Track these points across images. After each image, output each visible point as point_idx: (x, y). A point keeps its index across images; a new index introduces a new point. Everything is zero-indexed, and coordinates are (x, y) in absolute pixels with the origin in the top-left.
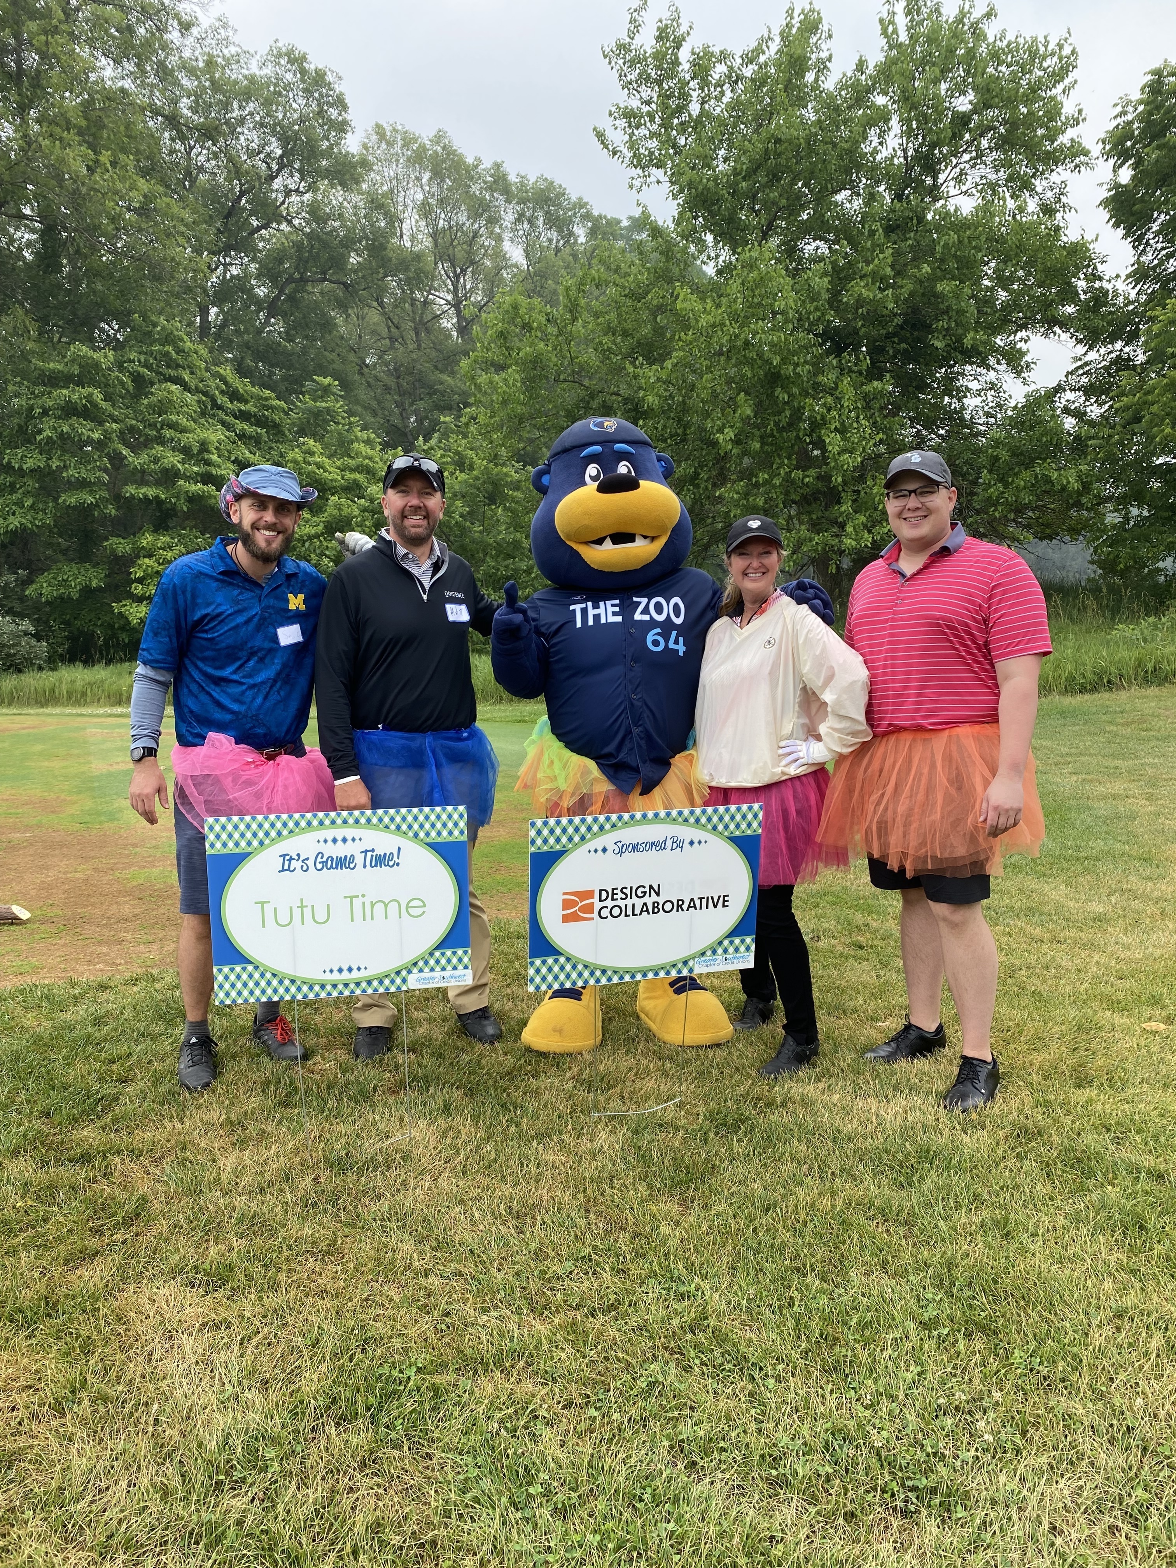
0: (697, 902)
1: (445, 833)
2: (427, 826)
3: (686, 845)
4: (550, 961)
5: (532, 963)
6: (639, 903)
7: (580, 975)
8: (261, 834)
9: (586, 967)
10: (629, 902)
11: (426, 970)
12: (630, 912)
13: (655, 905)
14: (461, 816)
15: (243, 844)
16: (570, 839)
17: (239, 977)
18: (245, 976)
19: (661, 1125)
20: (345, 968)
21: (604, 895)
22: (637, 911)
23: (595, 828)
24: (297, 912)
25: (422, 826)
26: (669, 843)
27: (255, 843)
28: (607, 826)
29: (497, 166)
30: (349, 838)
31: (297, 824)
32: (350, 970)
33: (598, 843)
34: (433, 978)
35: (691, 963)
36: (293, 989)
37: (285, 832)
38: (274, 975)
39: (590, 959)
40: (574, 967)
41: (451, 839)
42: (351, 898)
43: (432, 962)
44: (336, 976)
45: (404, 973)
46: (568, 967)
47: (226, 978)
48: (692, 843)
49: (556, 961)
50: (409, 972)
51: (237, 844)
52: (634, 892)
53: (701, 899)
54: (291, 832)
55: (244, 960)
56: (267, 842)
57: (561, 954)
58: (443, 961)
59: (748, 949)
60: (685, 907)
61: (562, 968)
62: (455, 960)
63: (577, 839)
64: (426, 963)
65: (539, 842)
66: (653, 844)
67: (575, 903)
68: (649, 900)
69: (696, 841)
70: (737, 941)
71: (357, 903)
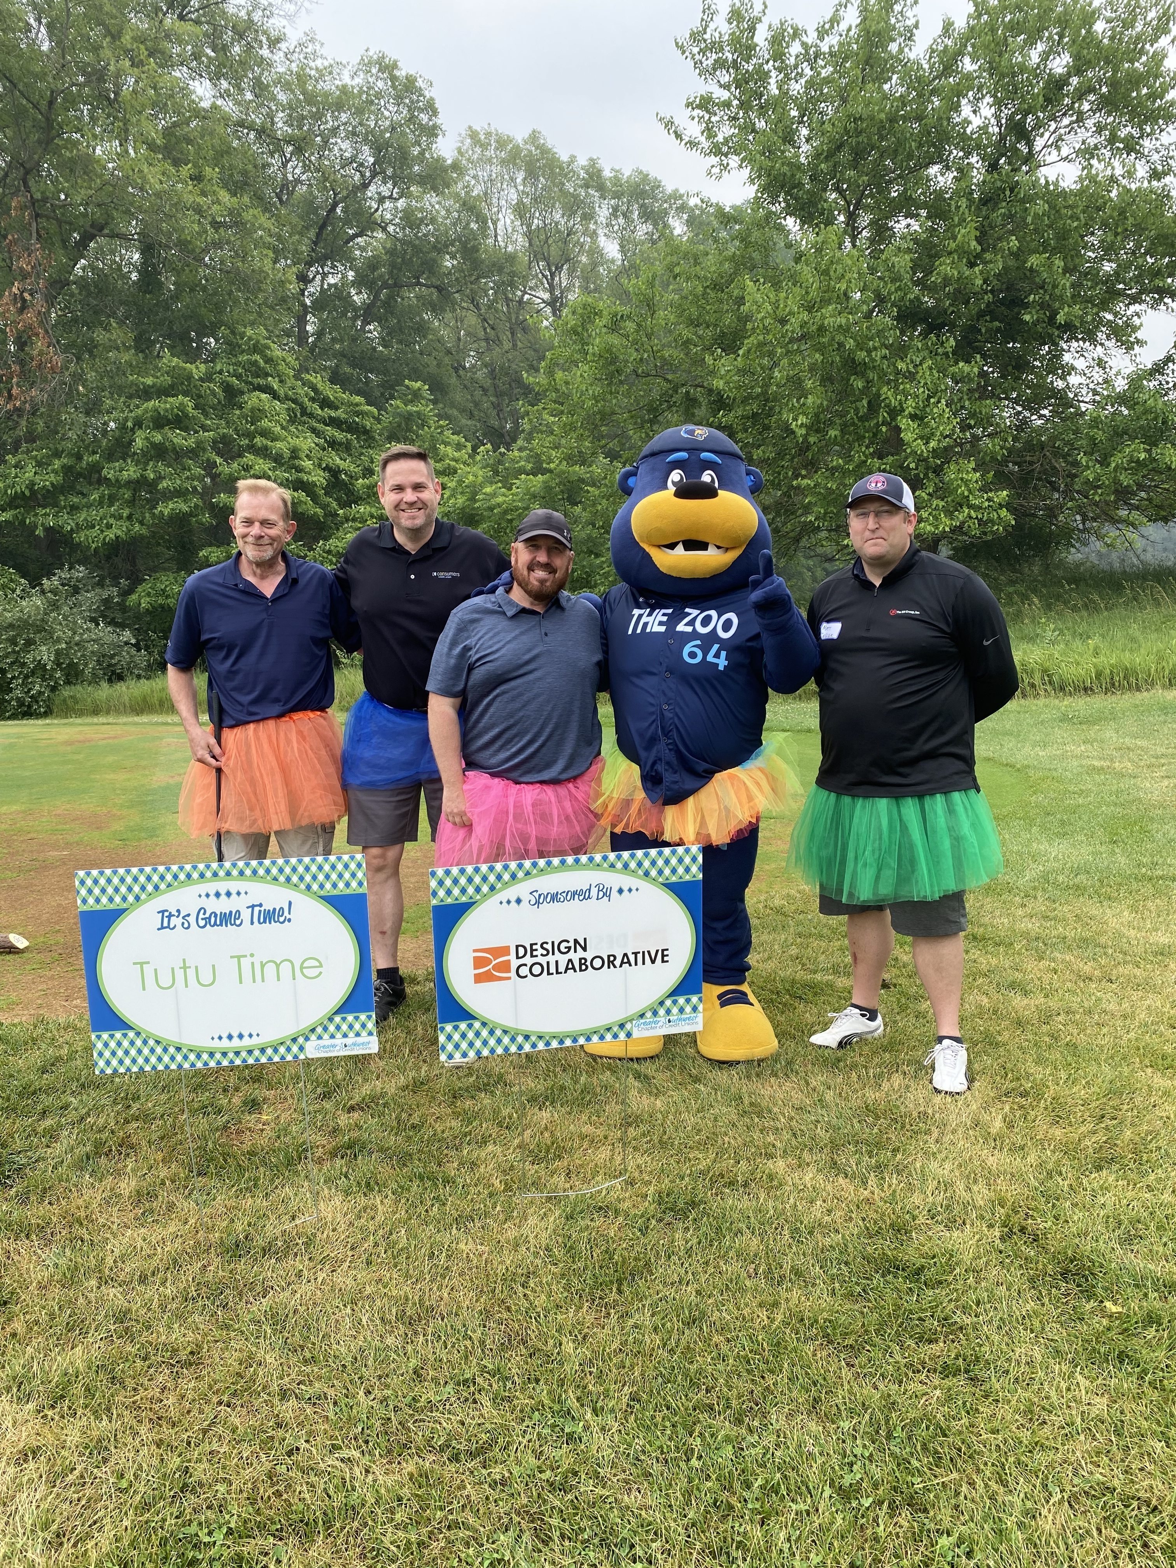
0: (632, 958)
1: (341, 885)
2: (321, 877)
3: (614, 893)
4: (463, 1026)
5: (442, 1029)
6: (563, 960)
7: (499, 1041)
8: (136, 889)
9: (505, 1032)
10: (551, 958)
11: (326, 1036)
12: (553, 969)
13: (582, 961)
14: (359, 865)
15: (118, 899)
16: (478, 890)
17: (119, 1044)
18: (126, 1044)
19: (601, 1208)
20: (235, 1034)
21: (521, 951)
22: (562, 968)
23: (506, 877)
24: (179, 974)
25: (314, 878)
26: (594, 892)
27: (131, 898)
28: (520, 874)
29: (592, 162)
30: (234, 892)
31: (175, 877)
32: (241, 1036)
33: (511, 893)
34: (334, 1046)
35: (628, 1026)
36: (179, 1058)
37: (163, 886)
38: (158, 1042)
39: (510, 1023)
40: (492, 1032)
41: (348, 891)
42: (239, 957)
43: (332, 1028)
44: (225, 1044)
45: (301, 1040)
46: (485, 1033)
47: (106, 1045)
48: (620, 891)
49: (470, 1026)
50: (307, 1039)
51: (111, 900)
52: (556, 948)
53: (636, 954)
54: (169, 885)
55: (124, 1025)
56: (143, 896)
57: (475, 1018)
58: (344, 1027)
59: (695, 1009)
60: (617, 963)
61: (478, 1034)
62: (357, 1026)
63: (485, 889)
64: (325, 1029)
65: (441, 893)
66: (575, 893)
67: (487, 962)
68: (575, 957)
69: (626, 889)
70: (681, 1000)
71: (246, 963)
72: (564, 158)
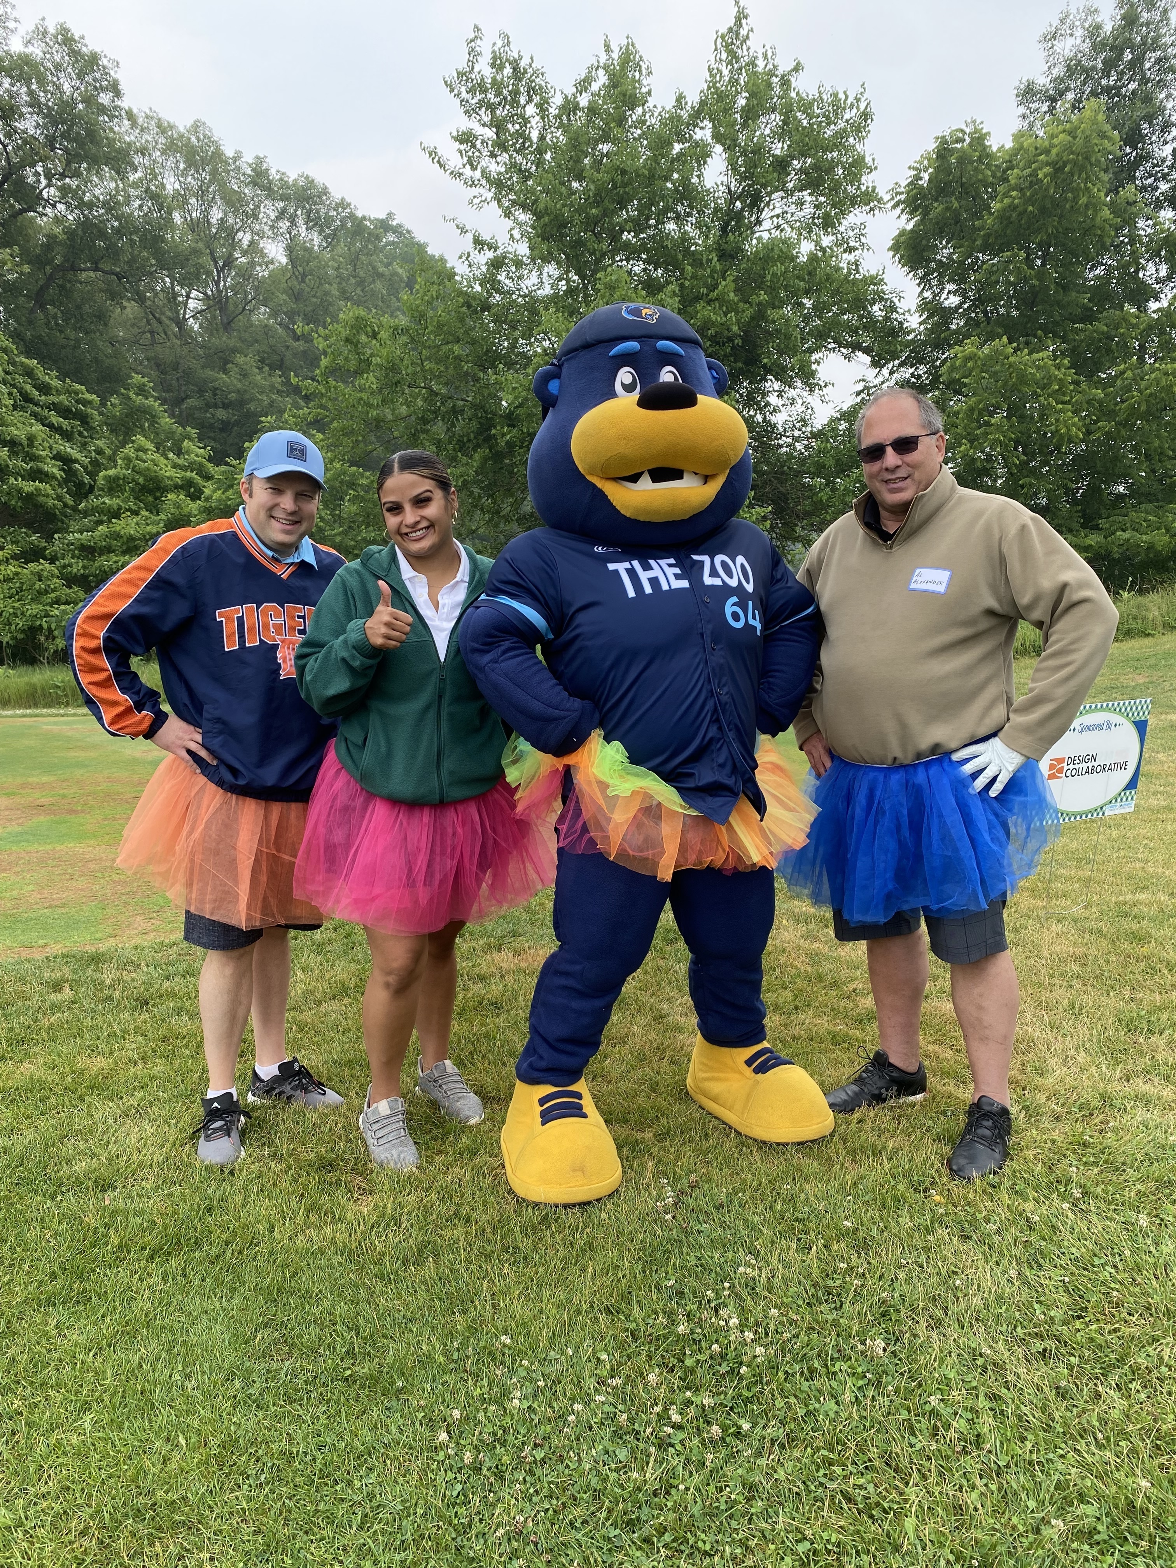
29: (259, 160)
72: (229, 153)
